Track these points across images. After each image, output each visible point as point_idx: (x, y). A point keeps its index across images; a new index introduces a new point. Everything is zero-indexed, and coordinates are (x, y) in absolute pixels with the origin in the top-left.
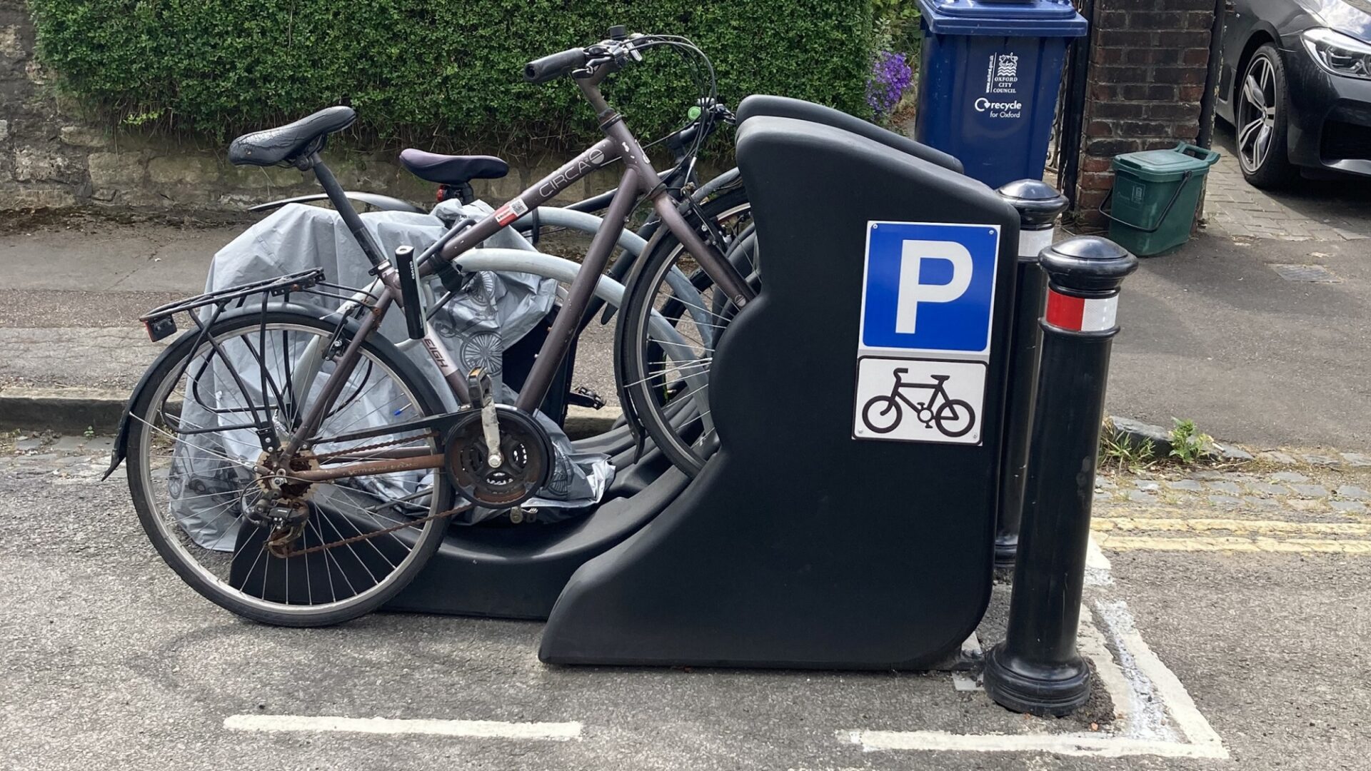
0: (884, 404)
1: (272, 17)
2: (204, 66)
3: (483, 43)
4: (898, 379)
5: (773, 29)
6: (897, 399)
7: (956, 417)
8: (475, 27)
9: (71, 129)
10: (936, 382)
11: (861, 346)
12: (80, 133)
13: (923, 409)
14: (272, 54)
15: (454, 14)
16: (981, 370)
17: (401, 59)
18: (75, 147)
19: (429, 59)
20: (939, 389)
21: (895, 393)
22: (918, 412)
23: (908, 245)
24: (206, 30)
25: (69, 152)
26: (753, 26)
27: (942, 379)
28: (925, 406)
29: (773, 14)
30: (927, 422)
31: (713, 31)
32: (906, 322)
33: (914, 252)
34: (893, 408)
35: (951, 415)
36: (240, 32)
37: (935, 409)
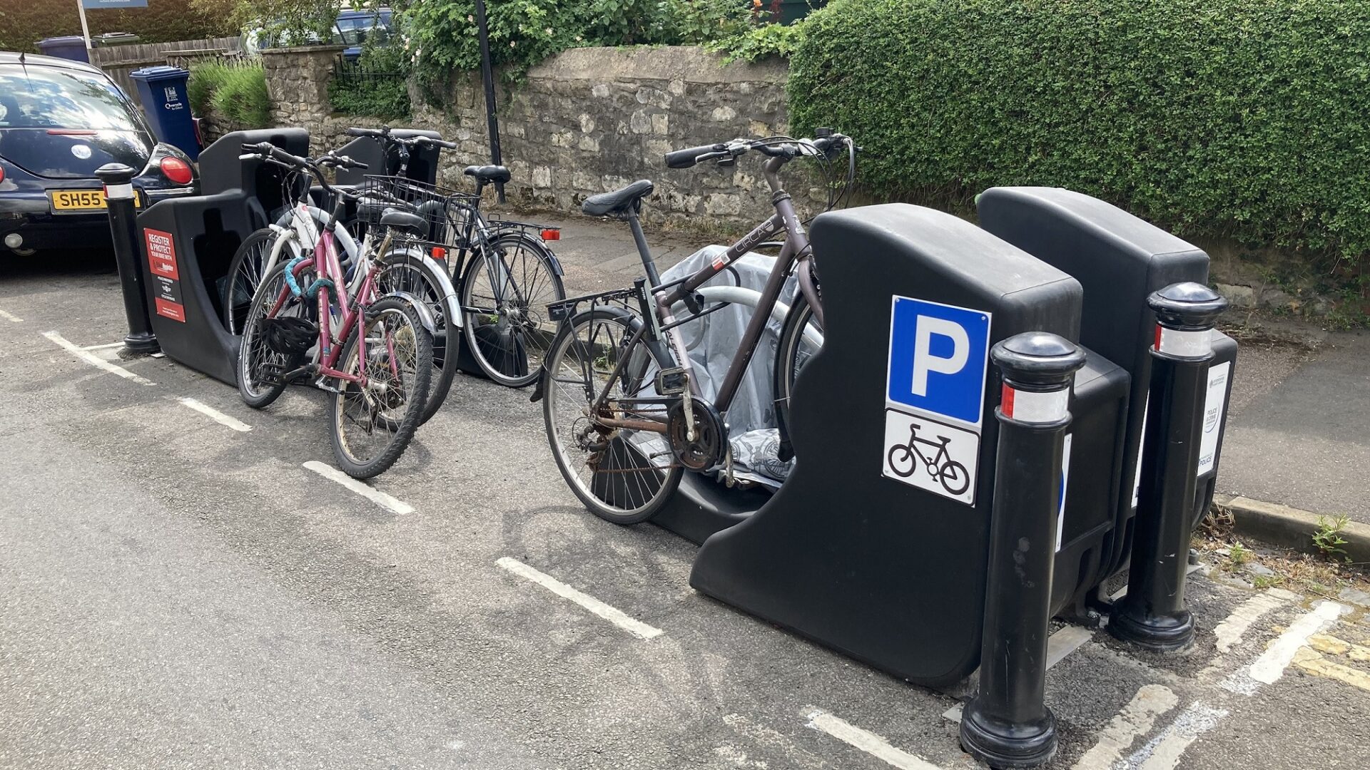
0: (903, 453)
1: (917, 115)
2: (874, 150)
3: (1063, 137)
4: (914, 433)
5: (1320, 130)
6: (912, 450)
7: (955, 477)
8: (1057, 125)
9: (815, 189)
10: (941, 442)
11: (888, 399)
12: (820, 193)
13: (931, 464)
14: (917, 142)
15: (1043, 115)
16: (975, 440)
17: (1001, 148)
18: (817, 202)
19: (1022, 148)
20: (943, 449)
21: (911, 445)
22: (928, 465)
23: (921, 319)
24: (878, 125)
25: (813, 205)
26: (1300, 127)
27: (946, 441)
28: (933, 462)
29: (1322, 117)
30: (934, 476)
31: (1259, 131)
32: (919, 387)
33: (926, 326)
34: (910, 457)
35: (952, 474)
36: (899, 126)
37: (940, 465)
